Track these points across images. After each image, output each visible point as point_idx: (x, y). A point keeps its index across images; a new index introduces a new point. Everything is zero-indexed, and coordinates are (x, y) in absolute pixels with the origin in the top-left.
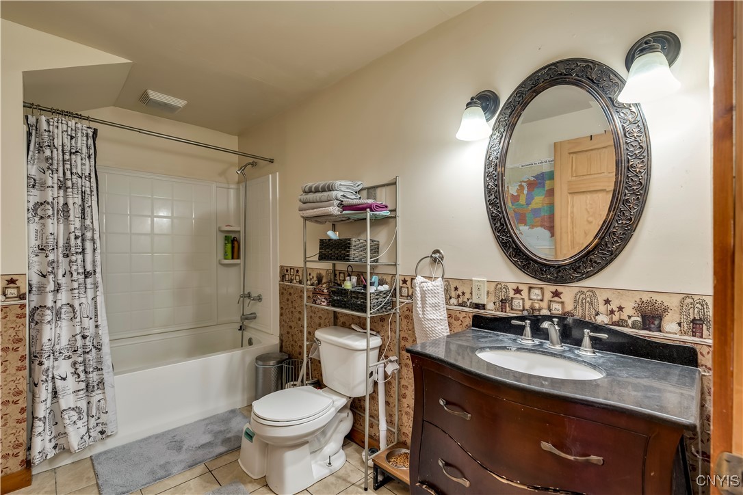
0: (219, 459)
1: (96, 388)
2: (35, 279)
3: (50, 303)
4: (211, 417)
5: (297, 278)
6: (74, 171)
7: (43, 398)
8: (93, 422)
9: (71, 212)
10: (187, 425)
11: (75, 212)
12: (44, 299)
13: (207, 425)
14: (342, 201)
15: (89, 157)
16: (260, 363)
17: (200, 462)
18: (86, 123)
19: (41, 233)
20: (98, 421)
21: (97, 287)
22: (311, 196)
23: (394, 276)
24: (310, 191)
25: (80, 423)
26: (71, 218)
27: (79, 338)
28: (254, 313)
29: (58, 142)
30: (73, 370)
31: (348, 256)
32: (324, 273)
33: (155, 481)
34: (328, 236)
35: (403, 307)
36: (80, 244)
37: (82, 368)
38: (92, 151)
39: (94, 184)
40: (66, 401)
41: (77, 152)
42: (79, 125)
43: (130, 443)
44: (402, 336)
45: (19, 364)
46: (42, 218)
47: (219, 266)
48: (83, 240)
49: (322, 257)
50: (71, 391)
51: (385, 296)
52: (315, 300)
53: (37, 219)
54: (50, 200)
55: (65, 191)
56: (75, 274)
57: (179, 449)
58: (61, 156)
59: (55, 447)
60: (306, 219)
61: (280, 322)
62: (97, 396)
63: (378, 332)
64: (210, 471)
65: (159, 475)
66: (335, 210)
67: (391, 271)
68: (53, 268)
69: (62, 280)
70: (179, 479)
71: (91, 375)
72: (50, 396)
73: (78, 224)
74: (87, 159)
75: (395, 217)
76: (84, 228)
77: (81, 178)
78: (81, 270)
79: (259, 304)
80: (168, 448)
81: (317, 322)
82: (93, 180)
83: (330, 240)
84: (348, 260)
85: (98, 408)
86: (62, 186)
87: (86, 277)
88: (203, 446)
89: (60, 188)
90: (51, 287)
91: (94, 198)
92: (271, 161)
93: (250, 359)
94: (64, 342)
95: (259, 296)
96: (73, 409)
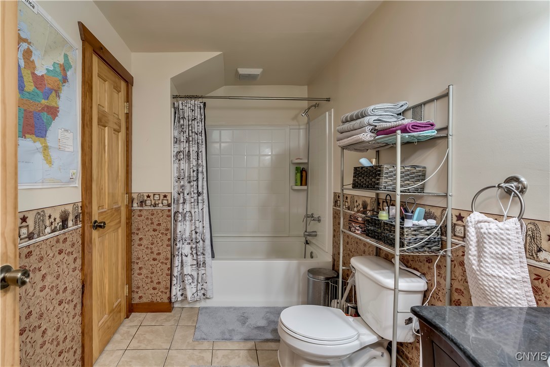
0: (266, 343)
1: (201, 265)
2: (176, 195)
3: (181, 211)
4: (272, 307)
5: (347, 204)
6: (193, 131)
7: (177, 265)
8: (199, 287)
9: (191, 156)
10: (254, 308)
11: (193, 156)
12: (178, 208)
13: (267, 312)
14: (376, 126)
15: (201, 121)
16: (311, 276)
17: (252, 340)
18: (201, 100)
19: (179, 169)
20: (202, 287)
21: (204, 202)
22: (347, 126)
23: (444, 209)
24: (347, 121)
25: (193, 285)
26: (191, 160)
27: (194, 232)
28: (315, 232)
29: (186, 115)
30: (191, 252)
31: (378, 184)
32: (368, 201)
33: (223, 340)
34: (361, 163)
35: (457, 250)
36: (195, 175)
37: (194, 252)
38: (203, 117)
39: (204, 138)
40: (188, 270)
41: (195, 119)
42: (196, 102)
43: (220, 307)
44: (455, 286)
45: (168, 243)
46: (179, 160)
47: (291, 191)
48: (198, 173)
49: (356, 186)
50: (189, 264)
51: (428, 232)
52: (350, 228)
53: (177, 161)
54: (182, 149)
55: (189, 144)
56: (192, 193)
57: (244, 323)
58: (187, 123)
59: (182, 295)
60: (343, 148)
61: (333, 243)
62: (202, 271)
63: (424, 274)
64: (256, 350)
65: (225, 337)
66: (367, 136)
67: (441, 203)
68: (183, 190)
69: (187, 197)
70: (235, 346)
71: (199, 257)
72: (180, 264)
73: (195, 163)
74: (200, 122)
75: (447, 137)
76: (198, 165)
77: (197, 134)
78: (196, 191)
79: (319, 224)
80: (238, 320)
81: (362, 249)
82: (203, 135)
83: (362, 168)
84: (378, 189)
85: (202, 278)
86: (188, 141)
87: (198, 196)
88: (258, 328)
89: (186, 142)
90: (181, 201)
91: (204, 146)
92: (328, 100)
93: (304, 270)
94: (187, 234)
95: (319, 217)
96: (190, 275)
